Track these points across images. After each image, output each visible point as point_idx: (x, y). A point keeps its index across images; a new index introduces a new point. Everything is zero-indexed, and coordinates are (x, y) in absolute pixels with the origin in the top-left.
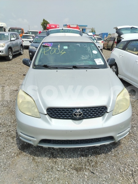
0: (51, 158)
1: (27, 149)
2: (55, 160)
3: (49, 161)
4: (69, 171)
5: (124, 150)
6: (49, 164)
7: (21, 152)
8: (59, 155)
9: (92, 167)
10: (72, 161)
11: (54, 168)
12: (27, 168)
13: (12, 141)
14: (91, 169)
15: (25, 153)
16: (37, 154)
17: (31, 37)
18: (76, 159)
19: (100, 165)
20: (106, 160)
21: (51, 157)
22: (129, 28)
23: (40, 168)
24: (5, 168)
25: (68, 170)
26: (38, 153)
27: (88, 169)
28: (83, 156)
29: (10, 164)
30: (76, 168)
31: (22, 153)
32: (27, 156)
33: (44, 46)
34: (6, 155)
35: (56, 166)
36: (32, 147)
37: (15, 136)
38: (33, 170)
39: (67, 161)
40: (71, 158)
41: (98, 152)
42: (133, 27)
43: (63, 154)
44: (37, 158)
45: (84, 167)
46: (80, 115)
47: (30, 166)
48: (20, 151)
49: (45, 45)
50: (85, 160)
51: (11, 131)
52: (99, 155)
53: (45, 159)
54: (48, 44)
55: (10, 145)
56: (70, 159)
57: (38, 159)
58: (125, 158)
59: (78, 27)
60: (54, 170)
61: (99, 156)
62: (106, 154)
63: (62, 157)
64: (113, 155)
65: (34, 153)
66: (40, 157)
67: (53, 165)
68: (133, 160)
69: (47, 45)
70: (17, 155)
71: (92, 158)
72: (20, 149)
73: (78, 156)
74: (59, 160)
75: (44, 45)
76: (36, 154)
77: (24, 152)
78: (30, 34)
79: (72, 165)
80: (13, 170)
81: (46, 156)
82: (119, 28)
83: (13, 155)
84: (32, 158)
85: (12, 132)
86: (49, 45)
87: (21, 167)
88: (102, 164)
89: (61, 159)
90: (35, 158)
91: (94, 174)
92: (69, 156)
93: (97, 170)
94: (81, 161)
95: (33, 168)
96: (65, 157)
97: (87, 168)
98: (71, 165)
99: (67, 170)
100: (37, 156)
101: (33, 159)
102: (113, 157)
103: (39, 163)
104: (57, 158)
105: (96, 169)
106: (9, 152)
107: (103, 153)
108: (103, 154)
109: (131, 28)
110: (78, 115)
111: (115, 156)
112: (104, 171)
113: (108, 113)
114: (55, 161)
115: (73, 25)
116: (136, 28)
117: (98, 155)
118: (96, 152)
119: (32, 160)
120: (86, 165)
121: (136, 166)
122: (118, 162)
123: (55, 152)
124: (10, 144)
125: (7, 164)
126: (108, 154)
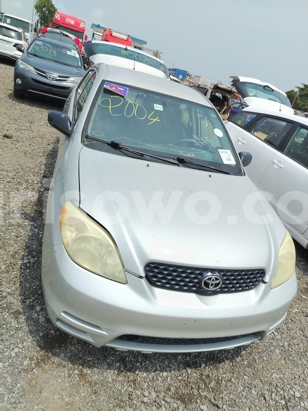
0: (122, 371)
1: (60, 347)
2: (131, 376)
3: (120, 379)
4: (168, 403)
5: (263, 352)
6: (120, 388)
7: (48, 356)
8: (138, 364)
9: (213, 392)
10: (169, 378)
11: (134, 396)
12: (71, 399)
13: (14, 324)
14: (211, 396)
15: (56, 360)
16: (88, 361)
17: (13, 34)
18: (177, 373)
19: (226, 386)
20: (235, 376)
21: (122, 369)
22: (260, 86)
23: (102, 399)
24: (13, 400)
25: (165, 401)
26: (89, 359)
27: (206, 397)
28: (189, 366)
29: (24, 390)
30: (181, 396)
31: (49, 358)
32: (64, 366)
33: (107, 91)
34: (7, 364)
35: (139, 393)
36: (70, 342)
37: (21, 310)
38: (87, 403)
39: (160, 379)
40: (166, 371)
41: (217, 357)
42: (267, 86)
43: (147, 362)
44: (89, 372)
45: (195, 392)
46: (217, 285)
47: (78, 392)
48: (42, 353)
49: (110, 89)
50: (195, 375)
51: (4, 294)
52: (220, 363)
53: (110, 375)
54: (116, 88)
55: (12, 336)
56: (165, 374)
57: (94, 374)
58: (268, 369)
59: (130, 40)
60: (135, 402)
61: (221, 365)
62: (232, 361)
63: (147, 370)
64: (246, 363)
65: (81, 358)
66: (95, 369)
67: (130, 389)
68: (282, 376)
69: (113, 89)
70: (38, 364)
71: (207, 370)
72: (42, 348)
73: (178, 366)
74: (141, 375)
75: (108, 87)
76: (84, 363)
77: (54, 355)
78: (5, 22)
79: (172, 388)
80: (36, 407)
81: (110, 366)
82: (242, 79)
83: (26, 363)
84: (77, 372)
85: (10, 298)
86: (120, 91)
87: (56, 397)
88: (229, 384)
89: (145, 374)
90: (85, 371)
91: (219, 408)
92: (160, 366)
93: (222, 398)
94: (188, 377)
95: (85, 398)
96: (152, 368)
97: (202, 394)
98: (169, 389)
99: (163, 402)
100: (89, 367)
101: (82, 375)
102: (247, 369)
103: (96, 384)
104: (137, 372)
105: (221, 396)
106: (13, 355)
107: (227, 360)
108: (227, 362)
109: (265, 86)
110: (212, 285)
111: (249, 366)
112: (237, 400)
113: (265, 283)
114: (131, 378)
115: (120, 33)
116: (273, 90)
117: (218, 365)
118: (214, 357)
119: (78, 379)
120: (199, 387)
121: (289, 387)
122: (257, 380)
123: (129, 357)
124: (12, 333)
125: (16, 389)
126: (236, 361)
